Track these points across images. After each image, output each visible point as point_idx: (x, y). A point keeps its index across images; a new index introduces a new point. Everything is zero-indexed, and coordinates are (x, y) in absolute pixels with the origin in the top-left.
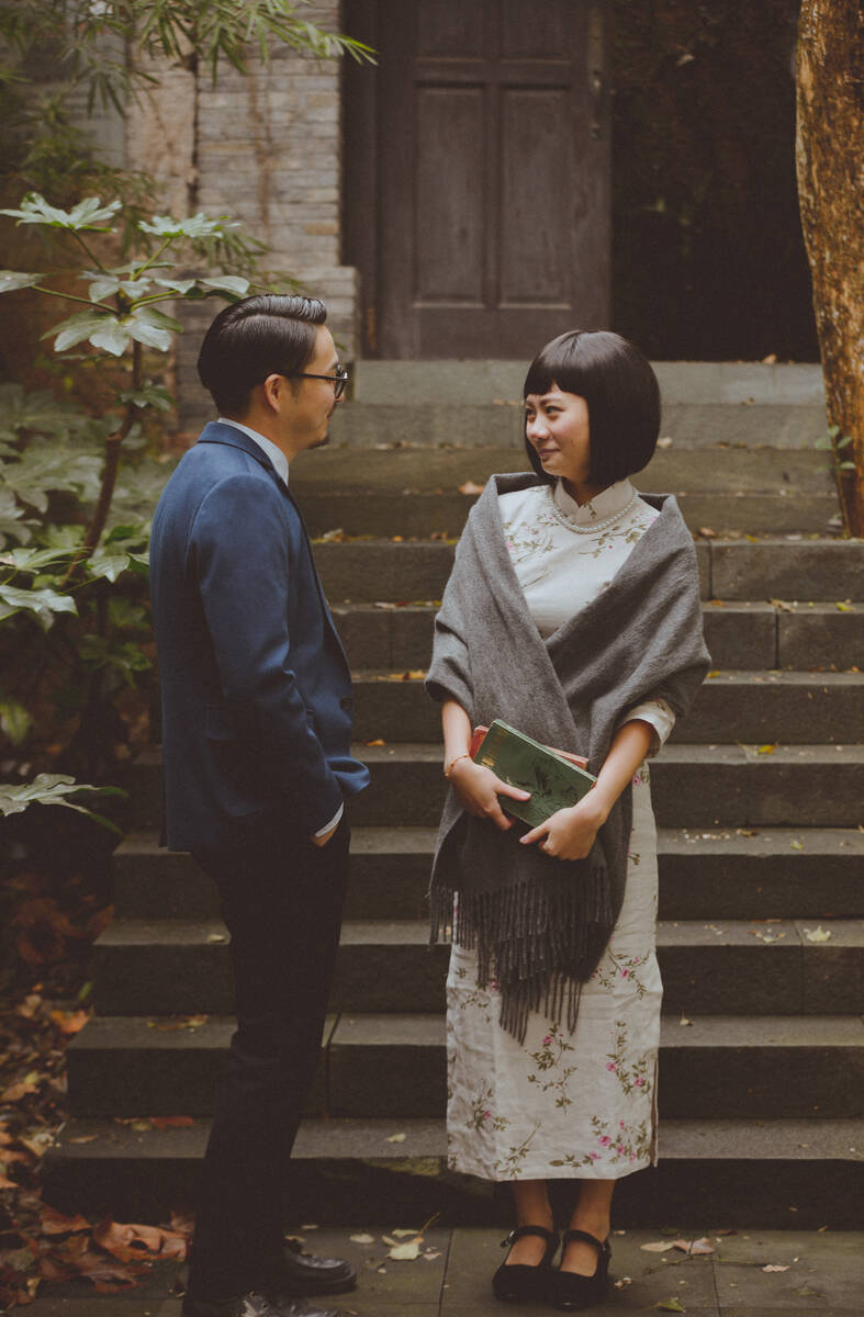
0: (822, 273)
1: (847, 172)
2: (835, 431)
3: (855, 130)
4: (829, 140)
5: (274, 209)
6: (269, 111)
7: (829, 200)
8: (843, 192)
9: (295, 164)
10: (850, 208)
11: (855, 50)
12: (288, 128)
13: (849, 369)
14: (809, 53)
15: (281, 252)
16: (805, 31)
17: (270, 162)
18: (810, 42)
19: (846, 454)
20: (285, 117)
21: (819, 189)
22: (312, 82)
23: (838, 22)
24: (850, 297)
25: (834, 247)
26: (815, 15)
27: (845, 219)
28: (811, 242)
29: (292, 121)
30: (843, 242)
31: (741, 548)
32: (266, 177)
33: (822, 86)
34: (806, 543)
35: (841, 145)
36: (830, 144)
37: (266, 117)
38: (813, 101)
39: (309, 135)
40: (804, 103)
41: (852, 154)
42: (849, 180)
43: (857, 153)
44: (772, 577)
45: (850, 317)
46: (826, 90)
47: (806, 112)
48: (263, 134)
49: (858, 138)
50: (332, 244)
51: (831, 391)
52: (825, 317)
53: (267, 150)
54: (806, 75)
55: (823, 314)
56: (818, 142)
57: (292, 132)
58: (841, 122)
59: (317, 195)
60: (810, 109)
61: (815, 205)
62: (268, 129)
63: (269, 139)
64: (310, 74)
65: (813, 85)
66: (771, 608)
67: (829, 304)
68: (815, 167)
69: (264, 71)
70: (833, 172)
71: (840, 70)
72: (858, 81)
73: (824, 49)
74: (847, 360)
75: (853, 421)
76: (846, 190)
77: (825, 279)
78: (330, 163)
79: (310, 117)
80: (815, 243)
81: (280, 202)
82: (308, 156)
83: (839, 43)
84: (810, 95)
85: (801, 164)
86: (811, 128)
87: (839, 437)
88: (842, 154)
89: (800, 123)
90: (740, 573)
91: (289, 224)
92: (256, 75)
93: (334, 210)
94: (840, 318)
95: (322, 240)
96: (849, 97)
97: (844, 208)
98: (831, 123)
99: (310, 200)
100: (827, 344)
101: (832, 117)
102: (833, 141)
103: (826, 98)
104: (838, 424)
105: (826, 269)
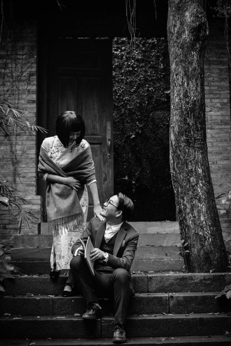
0: (178, 195)
1: (185, 165)
2: (183, 241)
3: (187, 153)
4: (179, 156)
5: (17, 179)
6: (16, 151)
7: (180, 173)
8: (184, 171)
9: (23, 166)
10: (186, 175)
11: (186, 130)
12: (21, 155)
13: (187, 223)
14: (173, 131)
15: (20, 191)
16: (172, 124)
17: (16, 165)
18: (173, 127)
19: (186, 248)
20: (20, 152)
21: (177, 170)
22: (28, 142)
23: (181, 121)
24: (187, 202)
25: (182, 187)
26: (175, 119)
27: (185, 179)
28: (175, 186)
29: (22, 154)
30: (184, 185)
31: (157, 277)
32: (15, 170)
33: (177, 140)
34: (176, 275)
35: (183, 157)
36: (180, 157)
37: (15, 153)
38: (175, 144)
39: (27, 158)
40: (172, 146)
41: (187, 160)
42: (186, 167)
43: (188, 159)
44: (166, 285)
45: (187, 207)
46: (178, 141)
47: (173, 148)
48: (14, 157)
49: (188, 155)
50: (34, 189)
51: (181, 229)
52: (179, 208)
53: (15, 162)
54: (172, 137)
55: (179, 207)
56: (176, 157)
57: (23, 157)
58: (183, 150)
59: (30, 175)
60: (174, 147)
61: (176, 175)
62: (16, 156)
63: (16, 159)
64: (27, 140)
65: (174, 140)
66: (167, 295)
67: (180, 204)
68: (175, 164)
69: (15, 139)
70: (181, 165)
71: (182, 135)
72: (188, 138)
73: (178, 129)
74: (186, 220)
75: (188, 238)
76: (185, 171)
77: (179, 196)
78: (33, 165)
79: (28, 153)
80: (176, 186)
81: (19, 177)
82: (27, 163)
83: (182, 127)
84: (174, 143)
85: (171, 163)
86: (174, 152)
87: (184, 243)
88: (183, 160)
89: (171, 151)
90: (157, 285)
91: (22, 183)
92: (12, 140)
93: (35, 179)
94: (184, 208)
95: (31, 188)
96: (185, 143)
97: (185, 176)
98: (180, 151)
99: (28, 176)
100: (180, 216)
101: (180, 149)
102: (181, 156)
103: (178, 143)
104: (184, 239)
105: (179, 193)
